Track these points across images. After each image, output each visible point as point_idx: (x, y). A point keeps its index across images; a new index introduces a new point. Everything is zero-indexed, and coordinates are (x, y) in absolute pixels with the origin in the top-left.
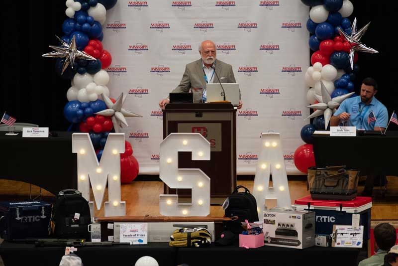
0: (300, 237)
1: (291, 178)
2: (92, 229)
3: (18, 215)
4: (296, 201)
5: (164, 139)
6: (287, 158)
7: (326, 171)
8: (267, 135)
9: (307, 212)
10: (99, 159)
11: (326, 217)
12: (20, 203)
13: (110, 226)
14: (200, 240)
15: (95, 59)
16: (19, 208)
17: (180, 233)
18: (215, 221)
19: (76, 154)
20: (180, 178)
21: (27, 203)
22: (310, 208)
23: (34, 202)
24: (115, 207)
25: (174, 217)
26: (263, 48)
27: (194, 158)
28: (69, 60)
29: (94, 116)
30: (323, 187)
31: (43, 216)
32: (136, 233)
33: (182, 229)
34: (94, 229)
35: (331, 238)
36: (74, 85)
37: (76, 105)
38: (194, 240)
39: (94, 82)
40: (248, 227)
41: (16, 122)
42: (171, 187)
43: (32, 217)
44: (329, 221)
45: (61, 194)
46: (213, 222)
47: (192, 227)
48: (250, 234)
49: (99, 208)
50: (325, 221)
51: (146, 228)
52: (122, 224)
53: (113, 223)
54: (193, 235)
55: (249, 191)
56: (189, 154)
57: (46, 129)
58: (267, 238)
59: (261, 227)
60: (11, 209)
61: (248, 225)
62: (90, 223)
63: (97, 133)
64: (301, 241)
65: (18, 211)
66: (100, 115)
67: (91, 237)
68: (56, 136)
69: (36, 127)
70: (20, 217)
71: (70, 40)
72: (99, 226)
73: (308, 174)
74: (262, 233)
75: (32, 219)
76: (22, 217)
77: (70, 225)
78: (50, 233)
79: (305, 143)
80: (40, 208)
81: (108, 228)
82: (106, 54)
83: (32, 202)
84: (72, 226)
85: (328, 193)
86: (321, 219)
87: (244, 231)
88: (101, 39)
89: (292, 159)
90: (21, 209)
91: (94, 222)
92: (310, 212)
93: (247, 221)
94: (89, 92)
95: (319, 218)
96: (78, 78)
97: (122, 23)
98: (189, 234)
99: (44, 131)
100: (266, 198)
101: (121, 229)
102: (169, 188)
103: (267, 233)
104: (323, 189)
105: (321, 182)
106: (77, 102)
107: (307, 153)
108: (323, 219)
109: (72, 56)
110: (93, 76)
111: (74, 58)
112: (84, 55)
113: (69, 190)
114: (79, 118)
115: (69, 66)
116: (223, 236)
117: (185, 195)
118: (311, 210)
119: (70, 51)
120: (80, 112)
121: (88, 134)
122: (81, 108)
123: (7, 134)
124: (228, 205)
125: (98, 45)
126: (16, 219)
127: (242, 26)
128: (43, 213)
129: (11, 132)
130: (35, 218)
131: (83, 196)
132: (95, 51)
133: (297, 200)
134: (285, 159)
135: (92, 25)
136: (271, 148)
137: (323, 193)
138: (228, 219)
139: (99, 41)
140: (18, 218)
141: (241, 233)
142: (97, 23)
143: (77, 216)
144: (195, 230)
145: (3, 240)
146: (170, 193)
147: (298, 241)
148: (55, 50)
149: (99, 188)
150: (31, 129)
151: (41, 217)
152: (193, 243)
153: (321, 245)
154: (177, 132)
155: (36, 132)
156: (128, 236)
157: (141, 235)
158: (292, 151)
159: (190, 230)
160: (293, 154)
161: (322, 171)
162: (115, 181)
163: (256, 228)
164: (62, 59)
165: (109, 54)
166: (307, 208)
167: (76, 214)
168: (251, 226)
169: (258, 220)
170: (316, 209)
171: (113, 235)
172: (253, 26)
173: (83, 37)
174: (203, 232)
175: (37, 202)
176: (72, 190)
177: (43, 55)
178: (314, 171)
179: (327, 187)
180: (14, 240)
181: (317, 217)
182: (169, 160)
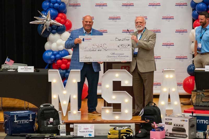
0: (187, 133)
1: (181, 96)
2: (60, 128)
3: (16, 119)
4: (184, 111)
5: (104, 73)
6: (179, 85)
7: (203, 93)
8: (167, 71)
9: (191, 117)
10: (65, 85)
11: (203, 120)
12: (17, 112)
13: (71, 126)
14: (126, 135)
15: (62, 25)
16: (16, 115)
17: (114, 130)
18: (135, 123)
19: (51, 82)
20: (114, 97)
21: (21, 112)
22: (193, 115)
23: (26, 112)
24: (75, 114)
25: (110, 121)
26: (164, 18)
27: (122, 85)
28: (46, 26)
29: (61, 59)
30: (201, 102)
31: (31, 120)
32: (88, 130)
33: (116, 128)
34: (62, 128)
35: (206, 133)
36: (49, 41)
37: (50, 53)
38: (123, 135)
39: (61, 39)
40: (156, 127)
41: (14, 63)
42: (109, 102)
43: (24, 120)
44: (205, 123)
45: (42, 106)
46: (134, 124)
47: (122, 127)
48: (157, 131)
49: (65, 115)
50: (202, 123)
51: (93, 127)
52: (79, 125)
53: (73, 124)
54: (122, 131)
55: (156, 105)
56: (120, 82)
57: (32, 67)
58: (167, 133)
59: (163, 126)
60: (11, 116)
61: (156, 125)
62: (59, 124)
63: (63, 70)
64: (188, 135)
65: (15, 117)
66: (65, 59)
67: (60, 132)
68: (38, 71)
69: (26, 66)
70: (17, 120)
71: (47, 14)
72: (65, 126)
73: (192, 94)
74: (164, 130)
75: (24, 122)
76: (18, 121)
77: (47, 125)
78: (35, 130)
79: (190, 76)
80: (29, 115)
81: (70, 127)
82: (68, 22)
83: (24, 112)
84: (48, 126)
85: (205, 106)
86: (200, 122)
87: (153, 129)
88: (65, 13)
89: (181, 85)
90: (17, 116)
91: (62, 123)
92: (193, 117)
93: (155, 123)
94: (58, 45)
95: (199, 121)
96: (51, 36)
97: (78, 3)
98: (120, 131)
99: (31, 69)
100: (167, 109)
101: (78, 128)
102: (107, 103)
103: (167, 130)
104: (201, 104)
105: (200, 99)
106: (51, 51)
107: (191, 81)
108: (201, 121)
109: (48, 23)
110: (61, 35)
111: (49, 24)
112: (55, 22)
113: (47, 104)
114: (52, 60)
115: (46, 29)
116: (140, 132)
117: (117, 107)
118: (194, 116)
119: (47, 20)
120: (53, 57)
121: (58, 70)
122: (53, 54)
123: (8, 70)
124: (143, 113)
125: (64, 16)
126: (15, 121)
127: (152, 5)
128: (31, 118)
129: (11, 69)
130: (26, 121)
131: (55, 108)
132: (62, 20)
133: (186, 110)
134: (178, 85)
135: (60, 4)
136: (169, 79)
137: (201, 106)
138: (143, 122)
139: (64, 14)
140: (16, 121)
141: (151, 130)
142: (63, 3)
143: (51, 120)
144: (123, 129)
145: (6, 134)
146: (108, 106)
147: (186, 135)
148: (37, 19)
149: (65, 103)
150: (23, 67)
151: (30, 120)
152: (122, 136)
153: (200, 137)
154: (112, 69)
155: (26, 69)
156: (83, 132)
157: (90, 132)
158: (182, 81)
159: (120, 128)
160: (182, 82)
161: (200, 93)
162: (74, 99)
163: (161, 127)
164: (42, 25)
165: (70, 22)
166: (192, 115)
167: (51, 119)
168: (157, 126)
169: (161, 122)
170: (197, 115)
171: (73, 131)
172: (158, 5)
173: (55, 12)
174: (128, 129)
175: (27, 112)
176: (48, 104)
177: (30, 23)
178: (196, 93)
179: (203, 102)
180: (13, 134)
181: (198, 120)
182: (107, 86)
